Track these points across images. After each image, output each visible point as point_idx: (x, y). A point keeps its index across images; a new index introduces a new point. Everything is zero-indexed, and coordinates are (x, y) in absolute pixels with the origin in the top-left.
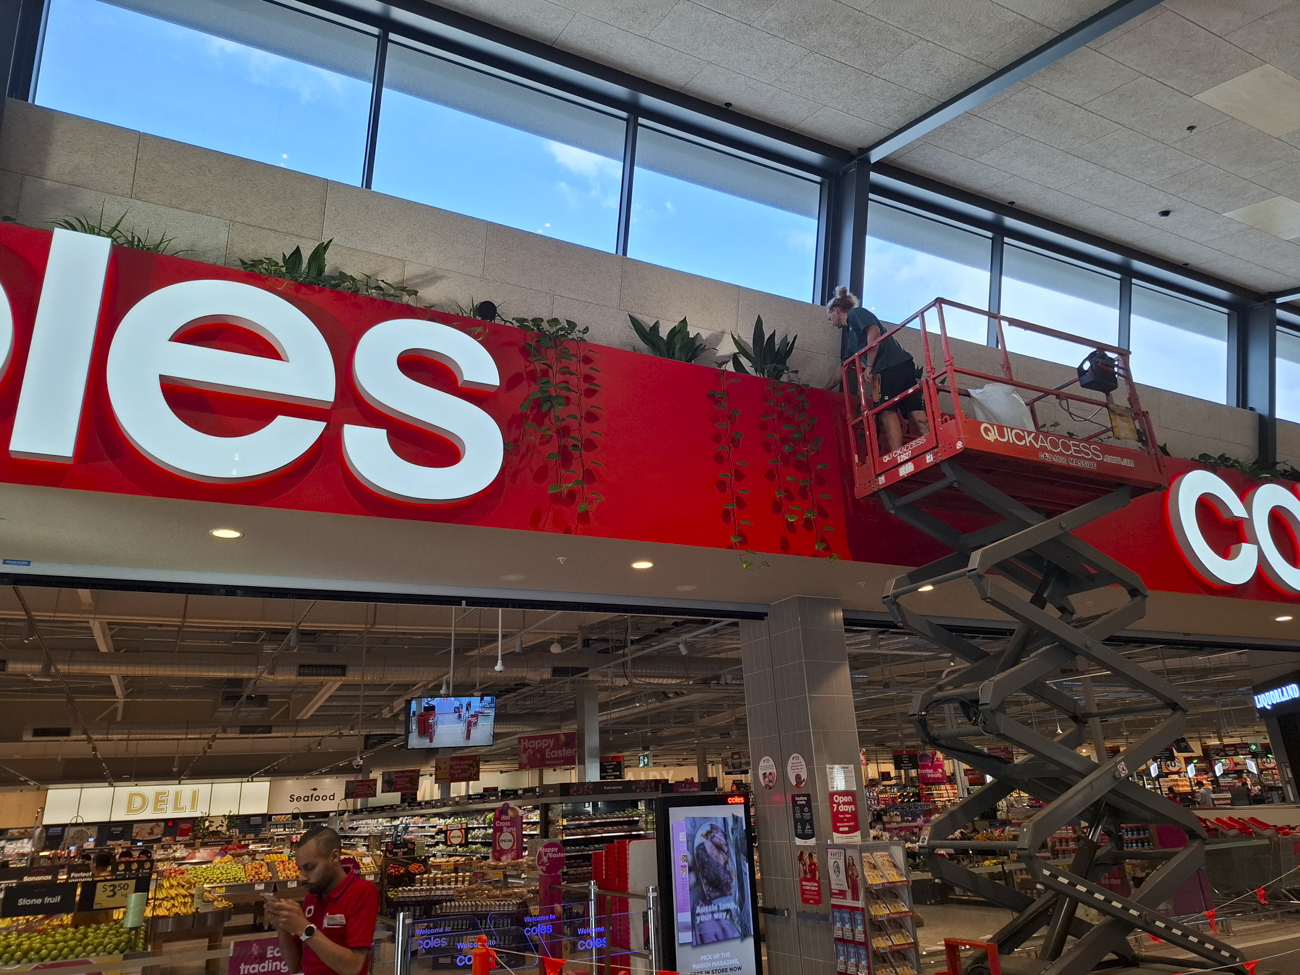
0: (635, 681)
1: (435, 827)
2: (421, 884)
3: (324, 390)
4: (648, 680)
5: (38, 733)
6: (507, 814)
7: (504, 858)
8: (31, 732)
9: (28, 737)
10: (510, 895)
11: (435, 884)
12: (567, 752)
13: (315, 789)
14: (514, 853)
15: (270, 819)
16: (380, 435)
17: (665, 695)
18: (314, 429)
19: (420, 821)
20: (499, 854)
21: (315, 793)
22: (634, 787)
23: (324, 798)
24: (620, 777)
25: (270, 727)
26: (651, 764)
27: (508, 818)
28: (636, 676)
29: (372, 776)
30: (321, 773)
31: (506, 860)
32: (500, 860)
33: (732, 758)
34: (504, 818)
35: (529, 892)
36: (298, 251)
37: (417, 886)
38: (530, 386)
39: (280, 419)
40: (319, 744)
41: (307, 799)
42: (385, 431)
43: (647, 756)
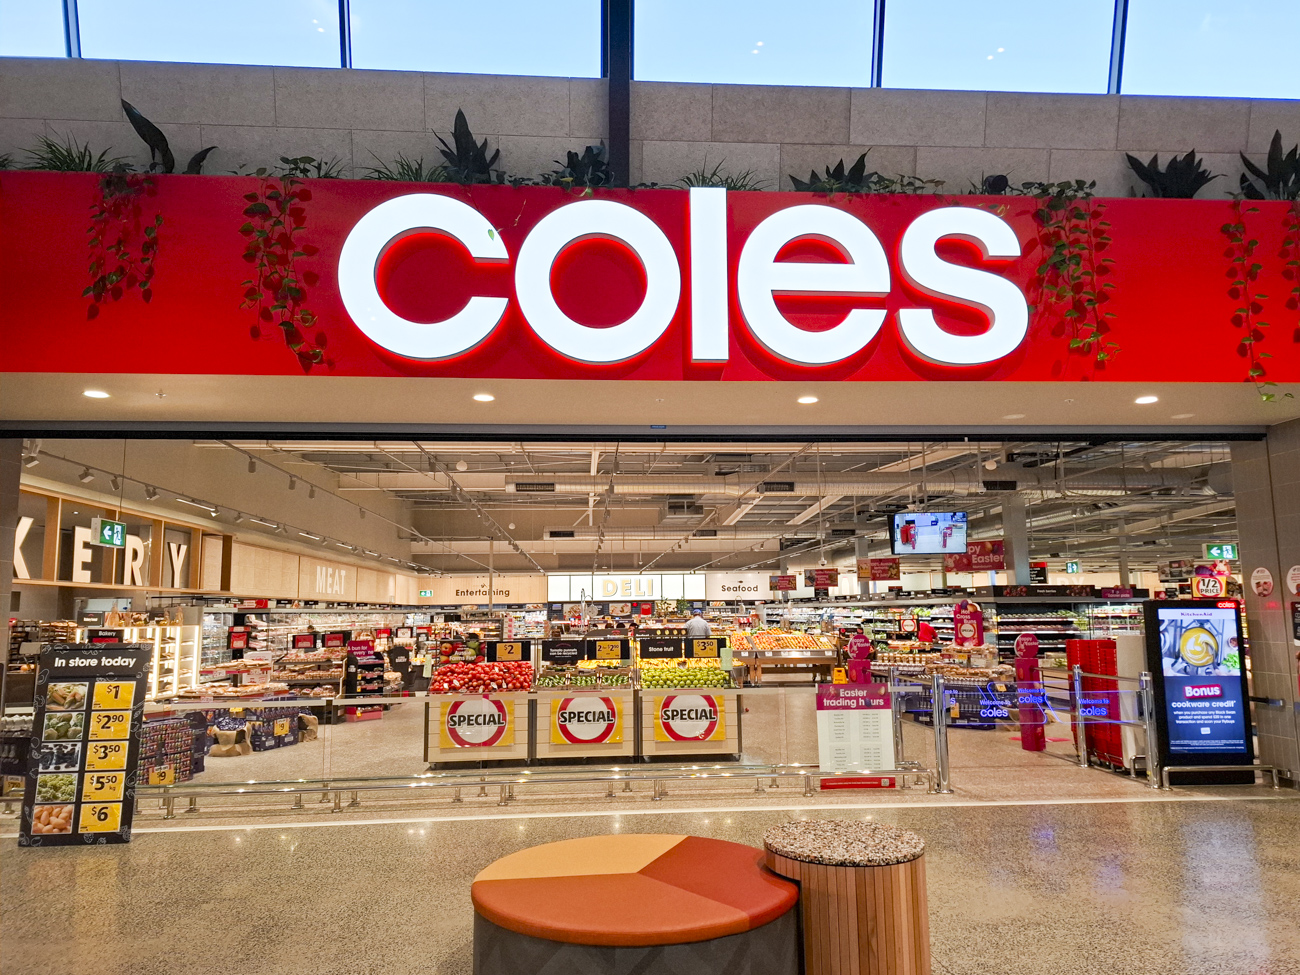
0: (1069, 494)
1: (860, 617)
2: (883, 660)
3: (882, 284)
4: (1080, 492)
5: (553, 534)
6: (966, 609)
7: (966, 644)
8: (548, 534)
9: (547, 537)
10: (976, 674)
11: (895, 661)
12: (996, 558)
13: (741, 582)
14: (975, 641)
15: (708, 605)
16: (926, 315)
17: (1097, 507)
18: (878, 317)
19: (845, 612)
20: (961, 641)
21: (742, 585)
22: (1068, 592)
23: (749, 589)
24: (1045, 581)
25: (715, 531)
26: (1080, 571)
27: (968, 612)
28: (1068, 489)
29: (790, 572)
30: (750, 569)
31: (968, 646)
32: (962, 645)
33: (1171, 567)
34: (963, 612)
35: (993, 672)
36: (841, 164)
37: (880, 662)
38: (1043, 249)
39: (854, 312)
40: (762, 546)
41: (736, 589)
42: (929, 312)
43: (1076, 563)
